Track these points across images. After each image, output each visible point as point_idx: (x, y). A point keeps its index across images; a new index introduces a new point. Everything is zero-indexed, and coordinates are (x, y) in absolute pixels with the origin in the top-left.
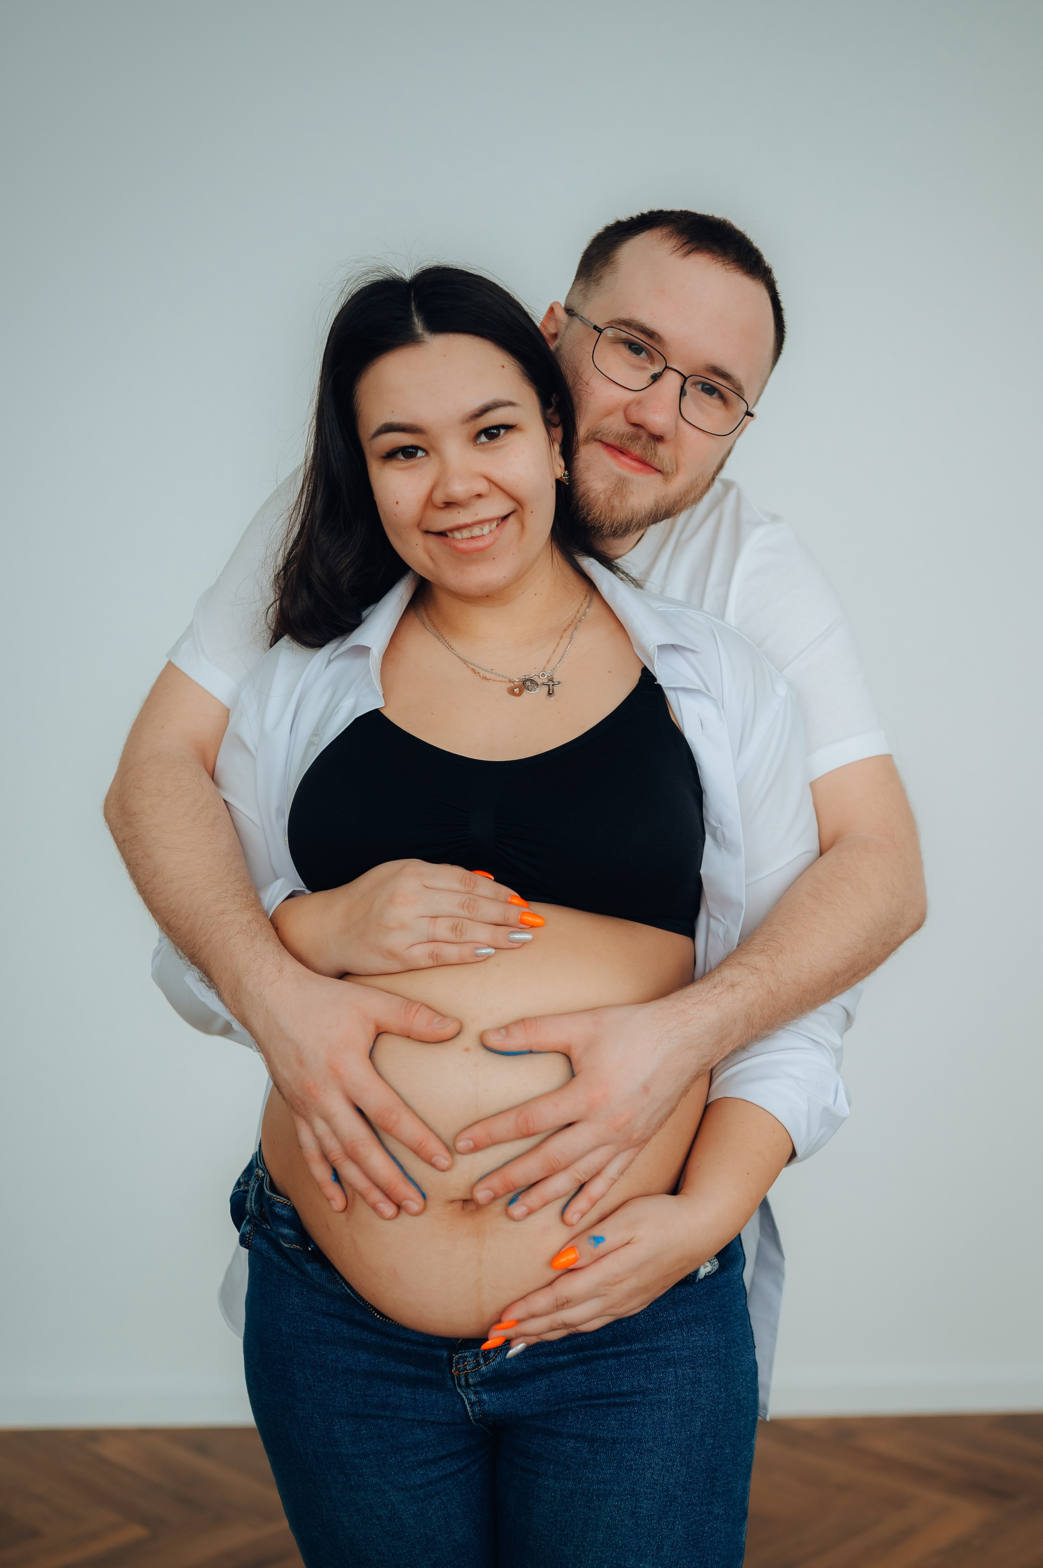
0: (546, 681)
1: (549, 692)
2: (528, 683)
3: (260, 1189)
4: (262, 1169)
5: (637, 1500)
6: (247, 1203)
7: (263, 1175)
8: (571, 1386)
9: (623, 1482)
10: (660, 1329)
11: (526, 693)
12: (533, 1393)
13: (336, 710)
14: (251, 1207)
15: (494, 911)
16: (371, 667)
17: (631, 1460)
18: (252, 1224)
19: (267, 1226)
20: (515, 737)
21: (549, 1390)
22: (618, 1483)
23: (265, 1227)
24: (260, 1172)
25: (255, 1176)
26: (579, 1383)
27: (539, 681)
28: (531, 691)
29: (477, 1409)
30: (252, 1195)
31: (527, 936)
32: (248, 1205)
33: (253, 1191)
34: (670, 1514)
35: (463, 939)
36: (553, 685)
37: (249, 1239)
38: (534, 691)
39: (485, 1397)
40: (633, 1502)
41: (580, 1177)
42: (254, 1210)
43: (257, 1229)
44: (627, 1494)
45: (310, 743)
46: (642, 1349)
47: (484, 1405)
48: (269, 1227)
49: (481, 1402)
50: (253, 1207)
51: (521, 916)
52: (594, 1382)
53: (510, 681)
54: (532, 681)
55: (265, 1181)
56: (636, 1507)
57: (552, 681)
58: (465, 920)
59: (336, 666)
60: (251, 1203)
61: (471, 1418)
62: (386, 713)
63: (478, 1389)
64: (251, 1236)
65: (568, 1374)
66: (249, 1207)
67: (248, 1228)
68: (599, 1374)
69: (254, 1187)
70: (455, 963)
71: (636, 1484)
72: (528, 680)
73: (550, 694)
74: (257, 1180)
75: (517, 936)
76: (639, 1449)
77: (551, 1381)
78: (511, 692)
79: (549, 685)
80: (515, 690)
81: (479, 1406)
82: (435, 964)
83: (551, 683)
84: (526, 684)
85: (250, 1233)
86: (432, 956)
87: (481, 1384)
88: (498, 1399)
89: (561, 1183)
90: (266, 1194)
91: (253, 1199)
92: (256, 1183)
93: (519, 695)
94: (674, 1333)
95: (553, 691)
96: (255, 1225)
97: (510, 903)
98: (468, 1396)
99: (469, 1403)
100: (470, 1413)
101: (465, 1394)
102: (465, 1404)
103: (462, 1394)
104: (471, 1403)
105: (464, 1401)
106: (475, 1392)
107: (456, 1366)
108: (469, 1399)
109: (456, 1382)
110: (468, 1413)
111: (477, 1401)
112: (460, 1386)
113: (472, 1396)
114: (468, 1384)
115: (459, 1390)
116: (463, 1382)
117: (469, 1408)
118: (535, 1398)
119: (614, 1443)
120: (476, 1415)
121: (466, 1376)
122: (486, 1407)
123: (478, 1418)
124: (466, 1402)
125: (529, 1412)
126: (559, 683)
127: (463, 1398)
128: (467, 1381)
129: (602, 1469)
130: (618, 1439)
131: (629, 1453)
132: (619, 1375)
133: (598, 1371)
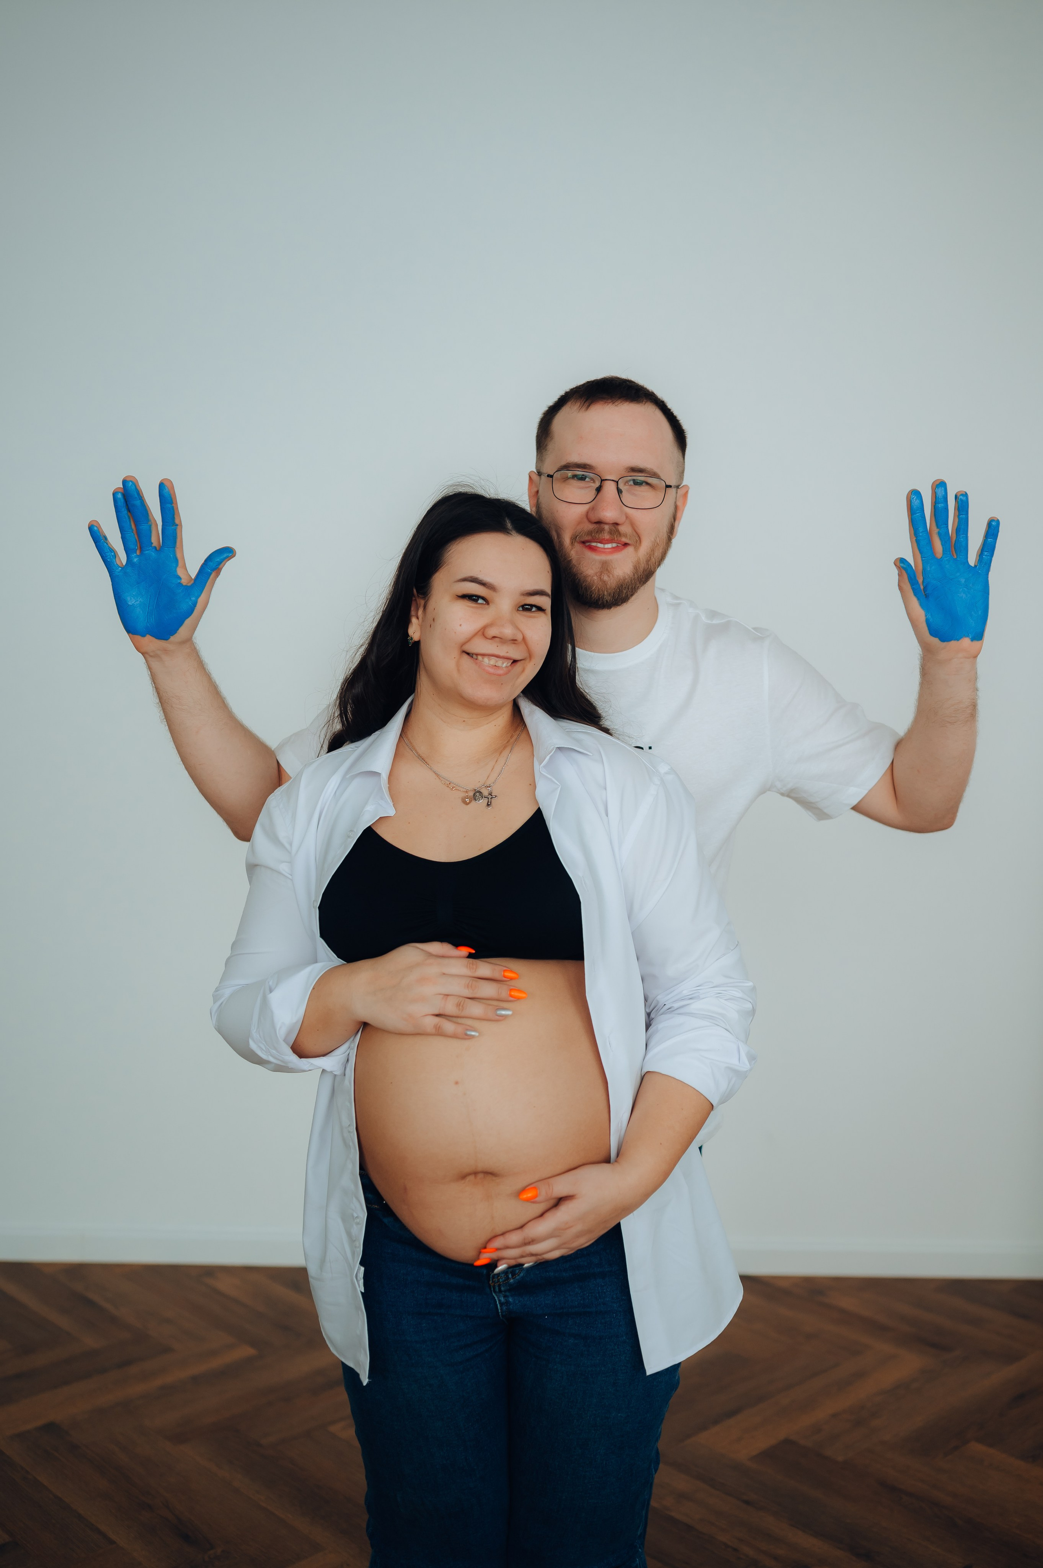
0: (488, 794)
1: (488, 803)
2: (477, 795)
5: (616, 1375)
12: (544, 1299)
16: (382, 785)
17: (612, 1349)
21: (555, 1297)
26: (576, 1294)
27: (485, 793)
28: (477, 801)
29: (504, 1308)
36: (491, 798)
38: (479, 801)
39: (511, 1300)
47: (510, 1305)
49: (507, 1303)
52: (586, 1294)
53: (466, 791)
54: (480, 793)
56: (615, 1380)
57: (491, 794)
61: (502, 1315)
63: (508, 1294)
72: (478, 792)
77: (557, 1292)
78: (464, 801)
79: (488, 798)
80: (467, 800)
81: (506, 1305)
83: (490, 796)
87: (509, 1290)
88: (519, 1302)
93: (469, 803)
95: (491, 802)
98: (499, 1299)
99: (500, 1303)
100: (500, 1311)
101: (498, 1298)
102: (497, 1305)
103: (496, 1298)
104: (501, 1304)
105: (496, 1302)
106: (505, 1296)
107: (492, 1280)
108: (499, 1300)
109: (492, 1289)
110: (498, 1310)
111: (505, 1303)
112: (495, 1292)
113: (502, 1299)
114: (500, 1291)
115: (494, 1294)
116: (497, 1289)
117: (499, 1307)
118: (545, 1302)
119: (600, 1339)
120: (504, 1312)
121: (499, 1285)
122: (511, 1307)
123: (510, 1315)
124: (498, 1303)
125: (541, 1312)
126: (495, 796)
127: (496, 1300)
128: (500, 1288)
129: (593, 1357)
130: (603, 1336)
131: (610, 1345)
132: (604, 1289)
133: (589, 1286)
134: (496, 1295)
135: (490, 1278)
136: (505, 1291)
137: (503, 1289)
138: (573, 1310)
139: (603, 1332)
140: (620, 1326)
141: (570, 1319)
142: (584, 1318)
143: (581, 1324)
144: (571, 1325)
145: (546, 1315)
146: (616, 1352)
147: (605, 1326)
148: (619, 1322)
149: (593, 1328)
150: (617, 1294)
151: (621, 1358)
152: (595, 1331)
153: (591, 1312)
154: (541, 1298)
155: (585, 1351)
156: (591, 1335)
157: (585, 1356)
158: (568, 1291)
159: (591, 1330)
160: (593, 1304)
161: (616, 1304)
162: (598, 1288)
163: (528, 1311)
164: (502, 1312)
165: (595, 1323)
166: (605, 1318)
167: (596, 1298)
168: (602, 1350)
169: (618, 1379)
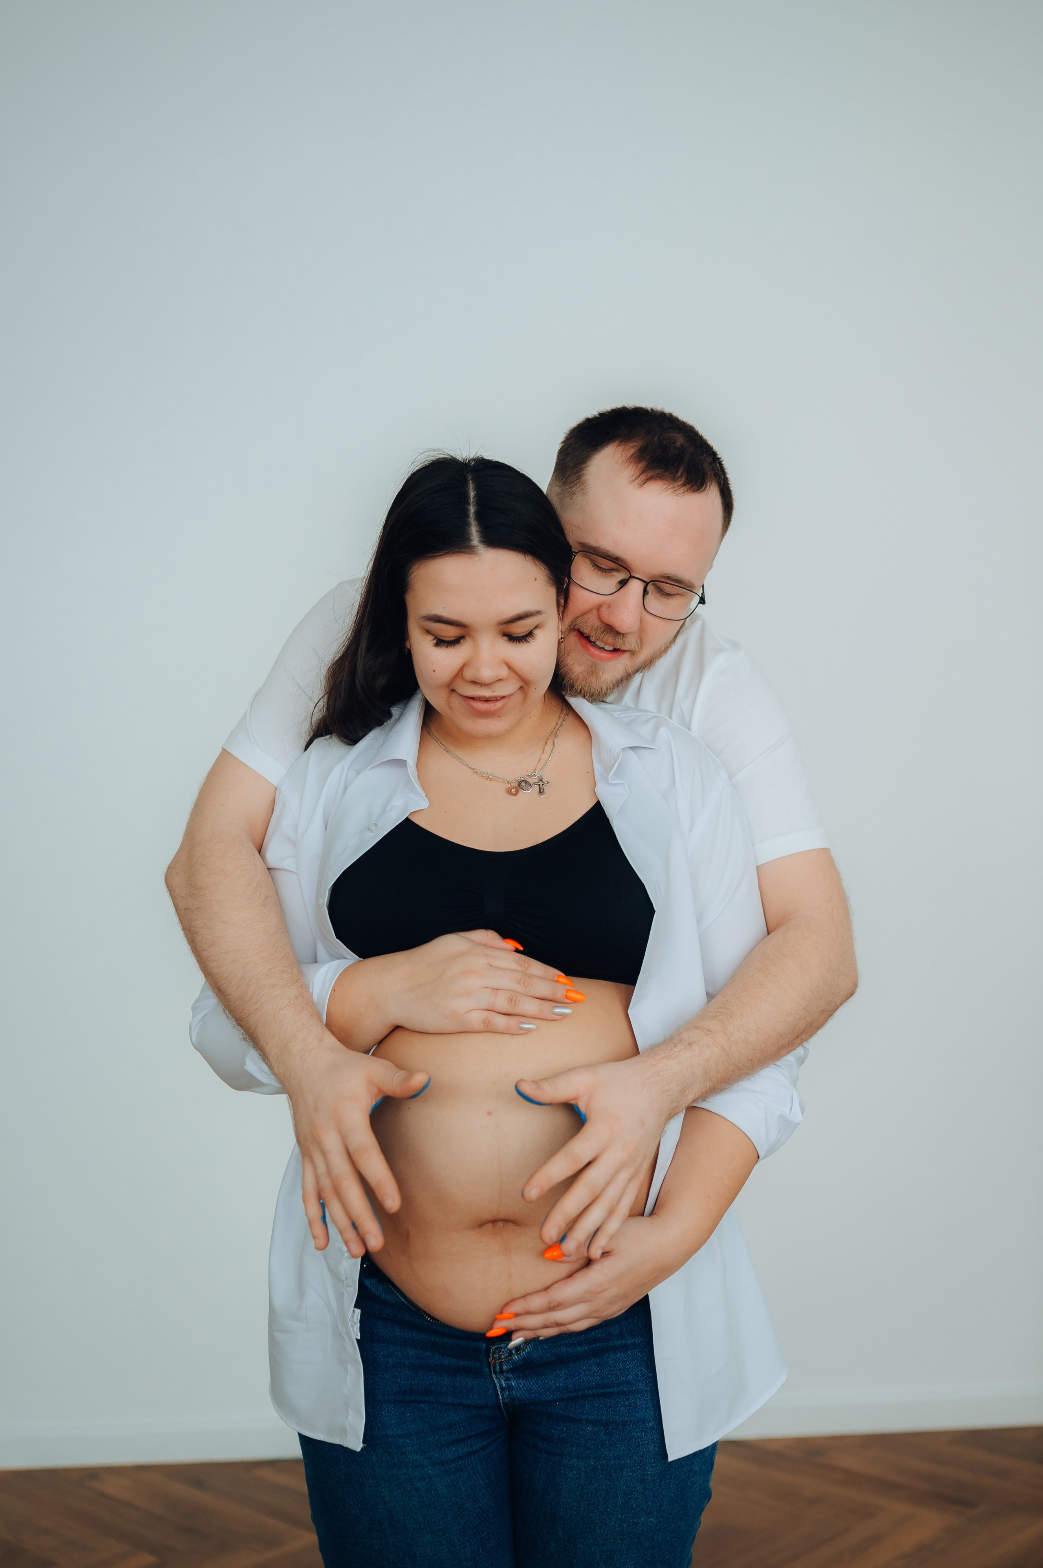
0: (537, 781)
1: (540, 790)
2: (523, 784)
5: (644, 1469)
8: (586, 1375)
9: (633, 1456)
11: (521, 792)
12: (554, 1381)
15: (543, 988)
17: (638, 1438)
20: (515, 830)
21: (568, 1379)
22: (630, 1457)
26: (593, 1372)
27: (531, 781)
28: (526, 791)
29: (507, 1395)
31: (568, 1010)
34: (667, 1477)
35: (515, 1010)
36: (543, 785)
38: (528, 791)
39: (513, 1383)
44: (637, 1466)
47: (513, 1390)
49: (510, 1388)
51: (566, 992)
53: (508, 782)
54: (526, 782)
56: (644, 1475)
57: (541, 781)
58: (519, 995)
61: (501, 1401)
63: (510, 1376)
65: (584, 1365)
68: (609, 1366)
71: (643, 1457)
72: (522, 781)
73: (541, 792)
75: (559, 1010)
76: (644, 1428)
77: (570, 1371)
78: (509, 792)
79: (540, 785)
80: (512, 791)
81: (508, 1391)
82: (485, 1029)
83: (541, 783)
84: (522, 784)
86: (484, 1021)
88: (524, 1386)
93: (516, 794)
95: (543, 790)
97: (557, 981)
98: (500, 1382)
99: (500, 1388)
100: (500, 1397)
101: (498, 1382)
102: (497, 1390)
103: (496, 1382)
104: (502, 1389)
105: (496, 1387)
106: (507, 1379)
107: (492, 1356)
108: (500, 1385)
109: (492, 1369)
110: (499, 1397)
111: (507, 1387)
112: (495, 1372)
113: (504, 1384)
114: (502, 1371)
115: (494, 1376)
116: (498, 1369)
117: (499, 1393)
118: (556, 1385)
119: (624, 1425)
120: (505, 1399)
121: (501, 1364)
122: (514, 1392)
123: (509, 1401)
124: (498, 1388)
125: (551, 1397)
126: (548, 783)
127: (495, 1384)
128: (501, 1368)
129: (617, 1447)
130: (627, 1421)
131: (636, 1432)
132: (626, 1365)
133: (608, 1363)
134: (497, 1378)
135: (490, 1353)
136: (507, 1372)
137: (505, 1368)
138: (591, 1392)
139: (627, 1417)
140: (647, 1408)
141: (587, 1402)
142: (604, 1401)
143: (601, 1408)
144: (588, 1410)
145: (556, 1400)
146: (643, 1441)
147: (629, 1409)
148: (646, 1404)
149: (615, 1412)
150: (641, 1370)
151: (649, 1448)
152: (617, 1415)
153: (612, 1393)
154: (551, 1380)
155: (606, 1440)
156: (613, 1421)
157: (607, 1447)
158: (583, 1370)
159: (613, 1415)
160: (614, 1384)
161: (642, 1382)
162: (619, 1365)
163: (535, 1397)
164: (502, 1399)
165: (617, 1406)
166: (628, 1400)
167: (617, 1376)
168: (626, 1439)
169: (647, 1474)
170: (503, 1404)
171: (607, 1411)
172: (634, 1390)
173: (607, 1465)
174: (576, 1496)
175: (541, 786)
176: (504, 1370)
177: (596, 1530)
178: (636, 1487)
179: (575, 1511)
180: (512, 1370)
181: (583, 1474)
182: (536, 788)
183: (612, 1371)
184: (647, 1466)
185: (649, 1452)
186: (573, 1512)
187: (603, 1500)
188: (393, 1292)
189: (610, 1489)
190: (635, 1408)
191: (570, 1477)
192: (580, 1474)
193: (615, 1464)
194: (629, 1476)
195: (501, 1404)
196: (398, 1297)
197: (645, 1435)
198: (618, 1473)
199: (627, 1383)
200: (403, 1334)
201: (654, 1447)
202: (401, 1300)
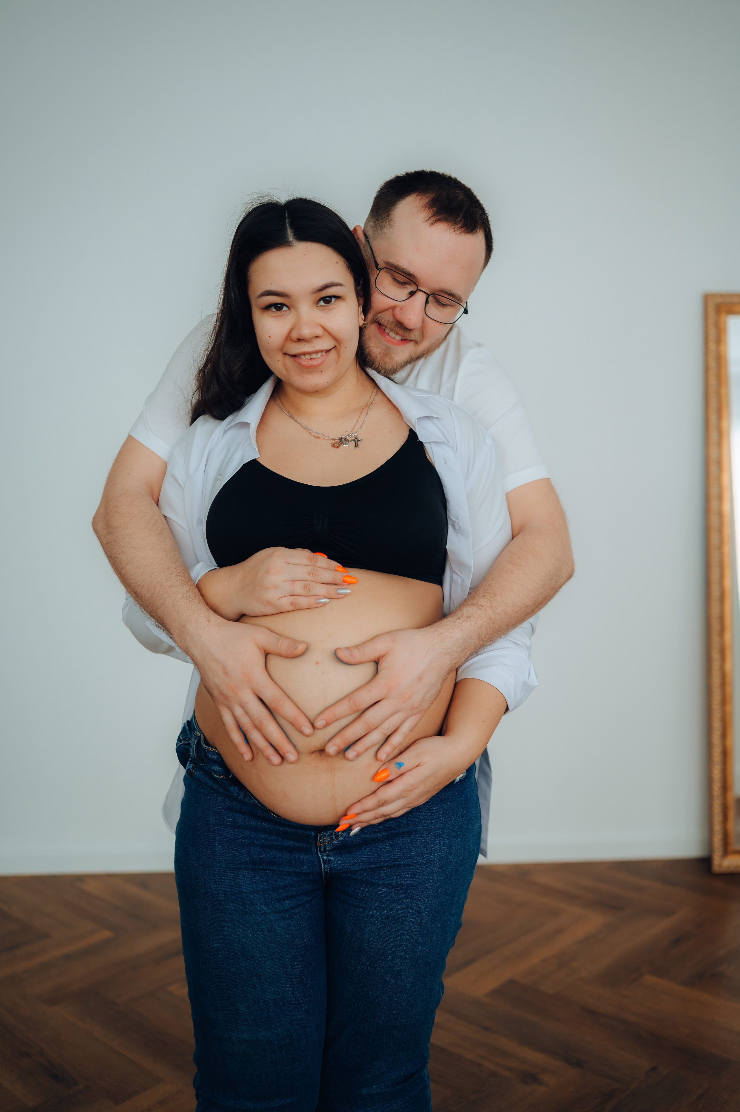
0: (353, 439)
2: (343, 440)
3: (199, 743)
4: (198, 731)
6: (191, 752)
7: (200, 735)
8: (382, 852)
10: (433, 817)
11: (342, 446)
12: (361, 857)
13: (231, 460)
14: (193, 754)
15: (327, 576)
16: (251, 434)
18: (193, 763)
19: (202, 764)
20: (337, 472)
21: (370, 855)
23: (201, 764)
24: (198, 733)
25: (195, 736)
26: (387, 851)
27: (349, 439)
28: (345, 445)
29: (327, 865)
30: (193, 747)
31: (348, 591)
32: (191, 753)
33: (194, 744)
35: (310, 594)
36: (358, 441)
37: (192, 772)
38: (347, 445)
39: (332, 858)
40: (419, 917)
41: (385, 732)
42: (195, 755)
43: (196, 766)
44: (416, 914)
45: (216, 480)
46: (423, 829)
47: (331, 863)
48: (203, 764)
49: (329, 861)
50: (195, 754)
51: (344, 578)
52: (396, 850)
53: (332, 439)
54: (345, 439)
55: (201, 738)
56: (421, 920)
57: (357, 438)
58: (311, 583)
59: (230, 434)
60: (193, 751)
62: (260, 461)
63: (330, 853)
64: (194, 770)
65: (381, 846)
66: (192, 754)
67: (191, 766)
68: (399, 846)
69: (195, 742)
70: (306, 607)
72: (343, 438)
73: (356, 446)
74: (196, 738)
75: (341, 591)
77: (371, 850)
78: (333, 446)
80: (336, 445)
81: (328, 863)
82: (294, 609)
83: (356, 440)
84: (341, 443)
85: (193, 768)
86: (292, 604)
88: (340, 860)
89: (375, 737)
90: (203, 746)
91: (194, 749)
92: (196, 739)
93: (338, 447)
94: (441, 820)
95: (358, 444)
96: (195, 763)
97: (337, 570)
99: (323, 862)
100: (323, 867)
101: (322, 857)
102: (321, 862)
103: (320, 857)
104: (324, 862)
105: (320, 860)
106: (328, 855)
107: (319, 840)
108: (323, 859)
109: (318, 849)
111: (328, 861)
112: (320, 851)
113: (325, 858)
114: (325, 851)
115: (319, 854)
116: (322, 849)
117: (322, 864)
118: (361, 859)
119: (408, 887)
120: (326, 869)
121: (325, 846)
122: (332, 864)
123: (328, 871)
124: (321, 861)
125: (358, 868)
126: (361, 440)
127: (320, 858)
128: (325, 848)
129: (403, 902)
130: (410, 884)
131: (416, 892)
132: (410, 846)
133: (398, 844)
134: (321, 855)
135: (318, 838)
136: (329, 851)
137: (327, 848)
138: (385, 865)
139: (410, 881)
140: (424, 875)
141: (382, 871)
142: (394, 870)
143: (392, 875)
144: (383, 877)
145: (361, 870)
146: (421, 897)
147: (412, 876)
148: (423, 872)
149: (402, 878)
150: (420, 849)
151: (424, 902)
152: (403, 880)
153: (400, 865)
154: (358, 856)
155: (395, 897)
156: (400, 884)
157: (396, 902)
158: (380, 849)
159: (400, 880)
160: (401, 858)
161: (421, 857)
162: (405, 845)
163: (347, 868)
164: (324, 869)
165: (404, 874)
166: (411, 870)
167: (404, 853)
168: (409, 896)
169: (423, 919)
170: (324, 873)
171: (397, 878)
172: (415, 863)
173: (397, 914)
174: (375, 935)
175: (356, 442)
176: (327, 850)
177: (388, 957)
178: (415, 928)
179: (375, 945)
180: (332, 850)
181: (380, 920)
182: (353, 443)
183: (400, 849)
184: (423, 914)
185: (424, 904)
186: (373, 946)
187: (394, 937)
188: (250, 796)
189: (398, 930)
190: (416, 875)
191: (371, 923)
192: (377, 920)
193: (402, 913)
194: (411, 921)
195: (323, 872)
196: (253, 800)
197: (422, 893)
198: (404, 919)
199: (410, 858)
200: (257, 824)
201: (428, 901)
202: (255, 802)
